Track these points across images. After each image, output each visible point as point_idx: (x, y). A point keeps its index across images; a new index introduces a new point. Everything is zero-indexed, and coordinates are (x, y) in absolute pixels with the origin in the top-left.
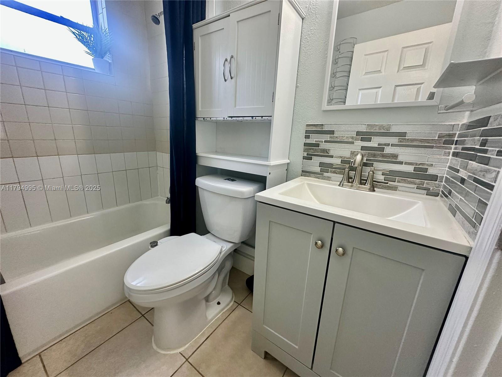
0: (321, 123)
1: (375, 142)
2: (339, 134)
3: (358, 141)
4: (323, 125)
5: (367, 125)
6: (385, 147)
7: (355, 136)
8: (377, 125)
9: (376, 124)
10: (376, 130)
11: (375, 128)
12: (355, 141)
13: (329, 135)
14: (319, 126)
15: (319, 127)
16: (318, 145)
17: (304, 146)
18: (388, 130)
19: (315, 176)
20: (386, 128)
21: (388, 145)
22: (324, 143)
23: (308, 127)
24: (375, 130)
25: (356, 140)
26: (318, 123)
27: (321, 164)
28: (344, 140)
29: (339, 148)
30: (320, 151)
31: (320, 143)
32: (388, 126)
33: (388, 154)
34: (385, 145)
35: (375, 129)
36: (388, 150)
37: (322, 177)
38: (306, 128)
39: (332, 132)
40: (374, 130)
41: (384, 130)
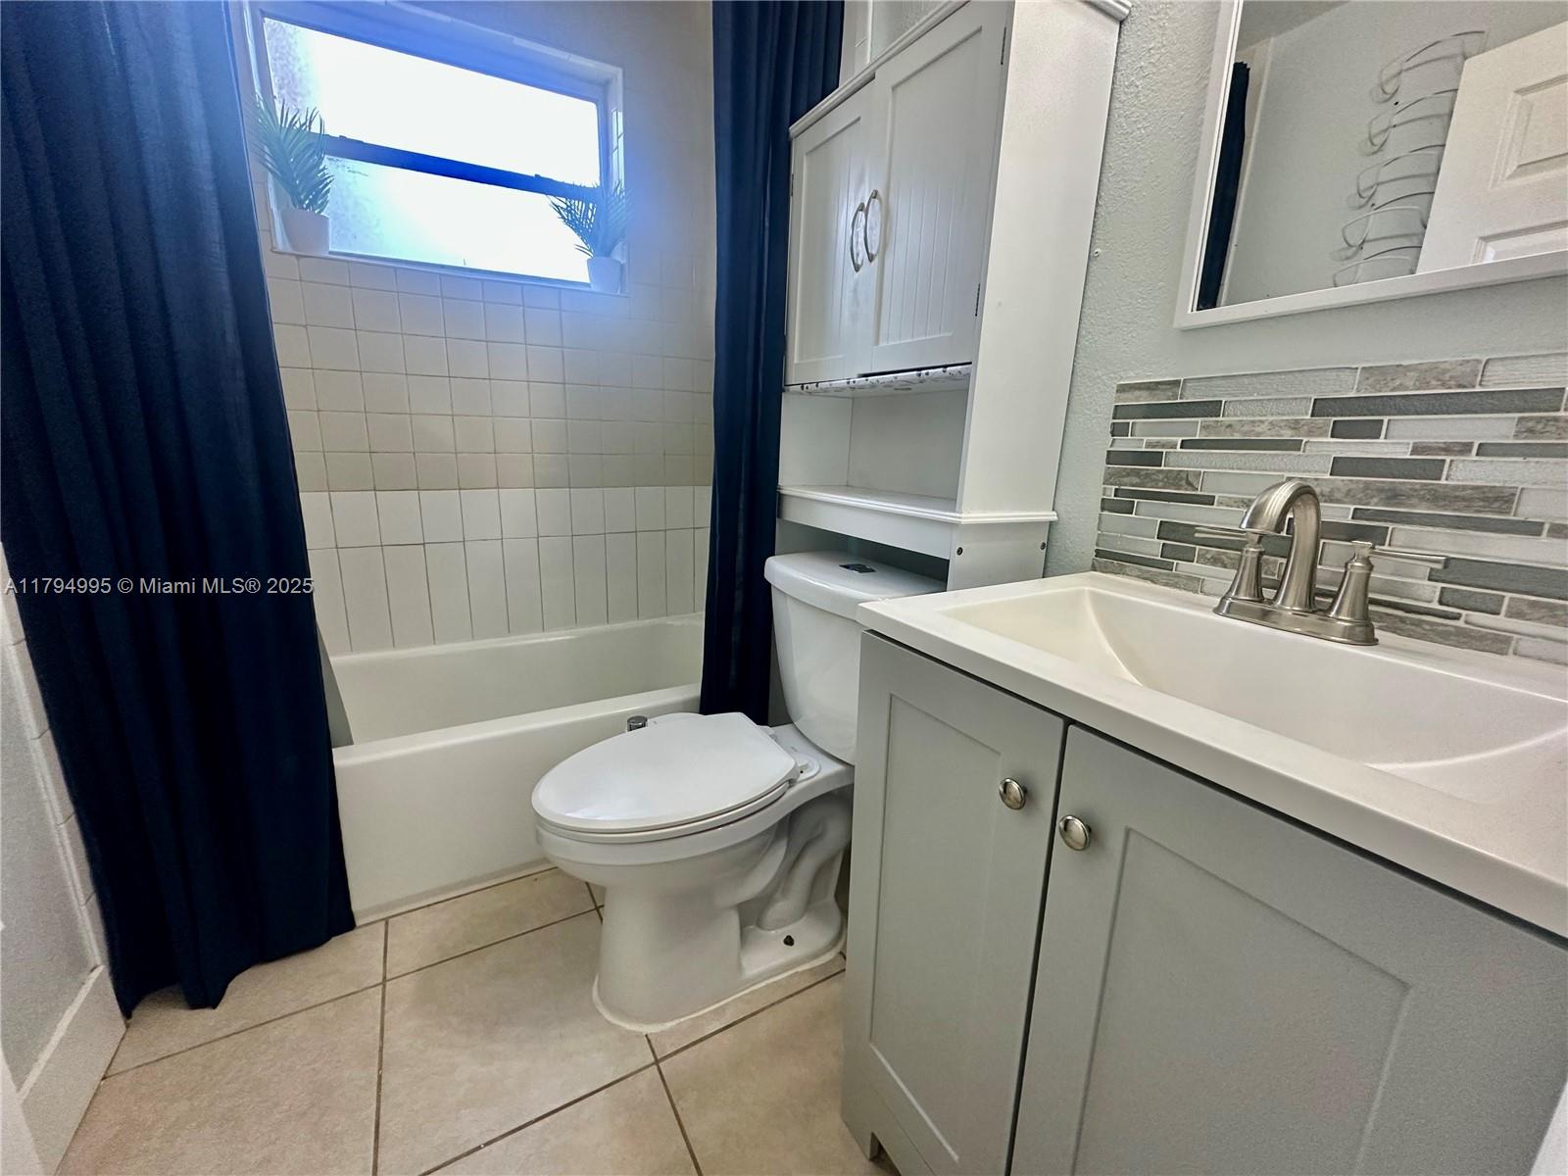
0: (1174, 376)
1: (1396, 441)
2: (1241, 414)
3: (1320, 435)
4: (1178, 382)
5: (1364, 368)
6: (1448, 459)
7: (1309, 417)
8: (1408, 368)
9: (1404, 363)
10: (1407, 389)
11: (1398, 382)
12: (1305, 440)
13: (1199, 420)
14: (1164, 387)
15: (1163, 390)
16: (1154, 458)
17: (1108, 463)
18: (1464, 387)
19: (1140, 570)
20: (1452, 378)
21: (1466, 448)
22: (1178, 449)
23: (1123, 396)
24: (1401, 387)
25: (1310, 433)
26: (1161, 376)
27: (1166, 530)
28: (1259, 434)
29: (1238, 469)
30: (1162, 481)
31: (1164, 451)
32: (1468, 369)
33: (1464, 488)
34: (1447, 449)
35: (1401, 385)
36: (1464, 473)
37: (1168, 575)
38: (1118, 399)
39: (1212, 408)
40: (1392, 390)
41: (1444, 385)
